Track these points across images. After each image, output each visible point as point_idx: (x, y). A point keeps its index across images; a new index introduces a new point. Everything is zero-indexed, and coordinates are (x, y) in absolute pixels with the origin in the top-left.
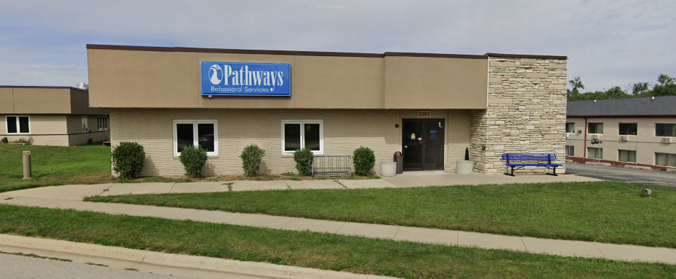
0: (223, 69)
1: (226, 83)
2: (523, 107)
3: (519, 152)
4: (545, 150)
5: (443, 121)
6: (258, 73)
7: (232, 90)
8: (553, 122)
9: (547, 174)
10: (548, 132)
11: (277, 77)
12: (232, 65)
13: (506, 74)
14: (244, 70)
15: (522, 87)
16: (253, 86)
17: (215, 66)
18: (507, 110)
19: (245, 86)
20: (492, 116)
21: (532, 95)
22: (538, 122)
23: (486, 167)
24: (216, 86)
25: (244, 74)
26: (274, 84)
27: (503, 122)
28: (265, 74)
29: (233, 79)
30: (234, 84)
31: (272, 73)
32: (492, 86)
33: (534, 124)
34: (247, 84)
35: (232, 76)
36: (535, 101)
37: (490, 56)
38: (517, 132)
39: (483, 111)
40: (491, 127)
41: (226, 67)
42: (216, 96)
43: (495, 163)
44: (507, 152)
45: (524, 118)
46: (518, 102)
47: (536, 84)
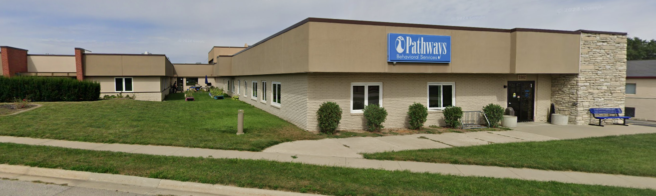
0: (405, 39)
1: (408, 52)
2: (600, 72)
3: (598, 107)
4: (612, 105)
5: (533, 83)
6: (430, 43)
7: (412, 58)
8: (618, 83)
9: (614, 124)
10: (615, 92)
11: (443, 48)
12: (411, 36)
13: (591, 46)
14: (420, 41)
15: (601, 56)
16: (426, 55)
17: (399, 37)
18: (591, 74)
19: (420, 54)
20: (582, 79)
21: (606, 63)
22: (609, 84)
23: (578, 119)
24: (400, 54)
25: (420, 44)
26: (440, 53)
27: (588, 84)
28: (435, 45)
29: (413, 48)
30: (413, 53)
31: (439, 43)
32: (582, 56)
33: (606, 86)
34: (422, 53)
35: (412, 46)
36: (608, 67)
37: (582, 32)
38: (597, 91)
39: (576, 75)
40: (582, 88)
41: (408, 38)
42: (400, 63)
43: (584, 116)
44: (591, 107)
45: (602, 80)
46: (598, 68)
47: (608, 54)
